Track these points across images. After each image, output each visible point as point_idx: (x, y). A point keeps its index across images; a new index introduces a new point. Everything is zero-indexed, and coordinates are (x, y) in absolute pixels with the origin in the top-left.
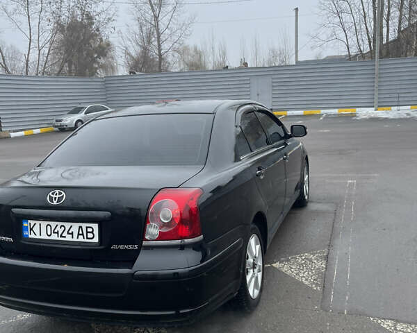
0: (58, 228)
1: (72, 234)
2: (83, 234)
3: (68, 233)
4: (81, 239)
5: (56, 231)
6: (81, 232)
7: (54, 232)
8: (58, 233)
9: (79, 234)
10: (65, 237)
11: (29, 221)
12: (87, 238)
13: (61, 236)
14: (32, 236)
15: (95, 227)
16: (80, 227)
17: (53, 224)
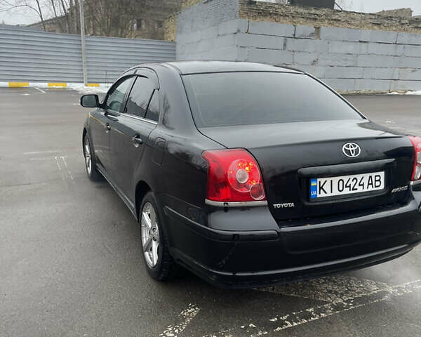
0: (350, 182)
1: (363, 185)
2: (372, 184)
3: (360, 185)
4: (370, 188)
5: (348, 185)
6: (370, 182)
7: (346, 187)
8: (350, 186)
9: (369, 184)
10: (356, 189)
11: (319, 180)
12: (375, 187)
13: (353, 189)
14: (323, 195)
15: (382, 174)
16: (371, 177)
17: (345, 178)
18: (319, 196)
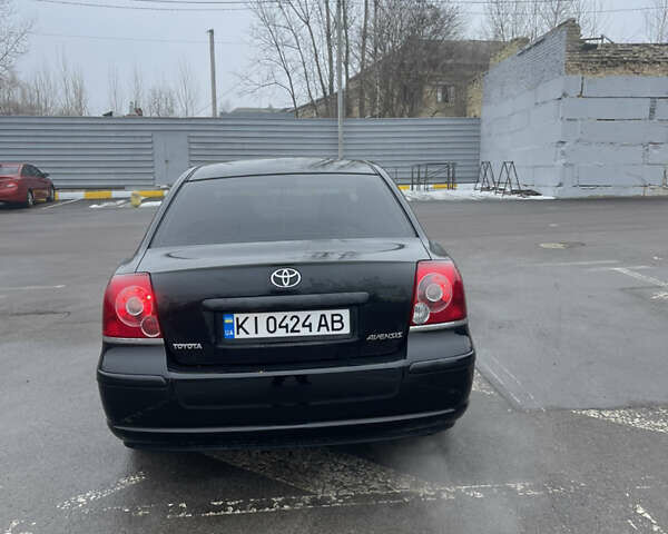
0: (287, 321)
1: (310, 326)
2: (326, 325)
3: (304, 326)
4: (324, 331)
5: (284, 324)
6: (323, 323)
7: (280, 327)
8: (287, 326)
9: (320, 325)
10: (298, 331)
11: (236, 316)
12: (333, 329)
13: (292, 331)
14: (242, 335)
15: (346, 313)
16: (323, 315)
17: (279, 316)
18: (236, 337)
